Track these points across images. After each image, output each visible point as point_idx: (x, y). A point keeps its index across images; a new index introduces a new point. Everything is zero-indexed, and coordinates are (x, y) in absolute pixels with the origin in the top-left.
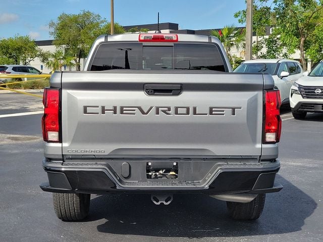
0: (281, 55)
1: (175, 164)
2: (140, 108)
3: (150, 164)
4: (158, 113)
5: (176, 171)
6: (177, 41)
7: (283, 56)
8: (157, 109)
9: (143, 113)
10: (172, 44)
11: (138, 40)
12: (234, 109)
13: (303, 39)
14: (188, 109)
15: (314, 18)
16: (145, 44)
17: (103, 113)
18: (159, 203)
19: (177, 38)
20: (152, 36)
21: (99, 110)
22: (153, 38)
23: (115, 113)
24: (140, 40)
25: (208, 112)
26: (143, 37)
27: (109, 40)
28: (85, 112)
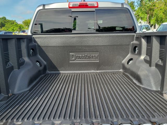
0: (139, 22)
6: (97, 7)
7: (139, 23)
10: (94, 9)
11: (68, 7)
13: (148, 15)
15: (153, 6)
16: (73, 10)
19: (98, 5)
20: (79, 3)
22: (79, 6)
24: (70, 7)
26: (72, 5)
27: (46, 8)
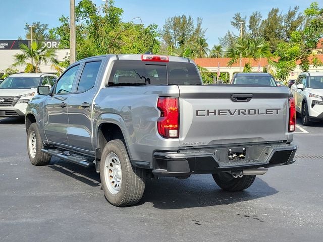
1: (244, 149)
2: (229, 111)
3: (230, 150)
4: (239, 114)
5: (244, 154)
6: (168, 61)
8: (239, 110)
9: (231, 114)
11: (141, 59)
12: (277, 110)
14: (255, 110)
16: (147, 63)
17: (208, 115)
18: (236, 177)
21: (205, 113)
23: (215, 115)
25: (265, 112)
28: (197, 115)
